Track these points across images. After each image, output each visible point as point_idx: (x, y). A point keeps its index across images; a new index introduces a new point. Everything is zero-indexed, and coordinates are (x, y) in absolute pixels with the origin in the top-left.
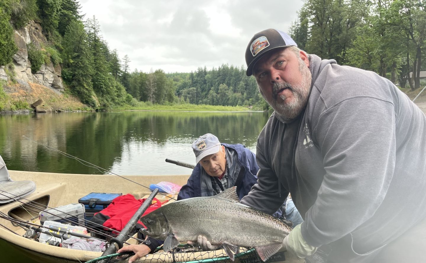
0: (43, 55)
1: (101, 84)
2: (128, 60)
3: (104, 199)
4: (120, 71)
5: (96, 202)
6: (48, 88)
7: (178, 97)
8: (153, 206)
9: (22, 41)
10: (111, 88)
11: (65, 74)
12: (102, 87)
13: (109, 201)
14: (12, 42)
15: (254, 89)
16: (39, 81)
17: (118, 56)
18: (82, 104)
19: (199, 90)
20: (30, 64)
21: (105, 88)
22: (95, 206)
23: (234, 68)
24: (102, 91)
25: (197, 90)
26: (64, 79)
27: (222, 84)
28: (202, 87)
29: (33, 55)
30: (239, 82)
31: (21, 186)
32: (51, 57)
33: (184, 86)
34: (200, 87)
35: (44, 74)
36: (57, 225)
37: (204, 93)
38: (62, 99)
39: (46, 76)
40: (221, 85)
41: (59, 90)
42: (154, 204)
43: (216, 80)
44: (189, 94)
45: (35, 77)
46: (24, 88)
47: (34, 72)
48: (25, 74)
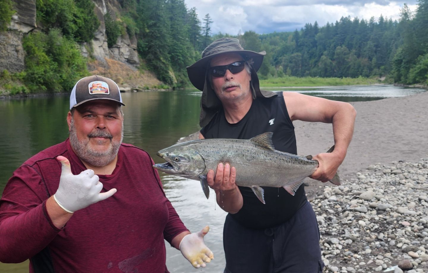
0: (120, 26)
1: (178, 56)
2: (210, 20)
4: (199, 35)
6: (124, 64)
7: (276, 67)
9: (100, 13)
10: (190, 59)
11: (141, 46)
12: (180, 59)
14: (95, 17)
15: (388, 52)
16: (115, 56)
17: (198, 16)
18: (158, 81)
19: (305, 56)
20: (107, 37)
21: (182, 60)
23: (360, 22)
24: (180, 65)
25: (302, 56)
26: (139, 52)
27: (341, 45)
28: (310, 52)
29: (109, 27)
30: (365, 43)
32: (127, 28)
33: (285, 50)
34: (308, 52)
35: (119, 48)
37: (313, 60)
38: (138, 76)
39: (122, 50)
40: (339, 47)
41: (135, 65)
43: (332, 40)
44: (291, 62)
45: (111, 51)
46: (102, 65)
47: (110, 46)
48: (101, 49)
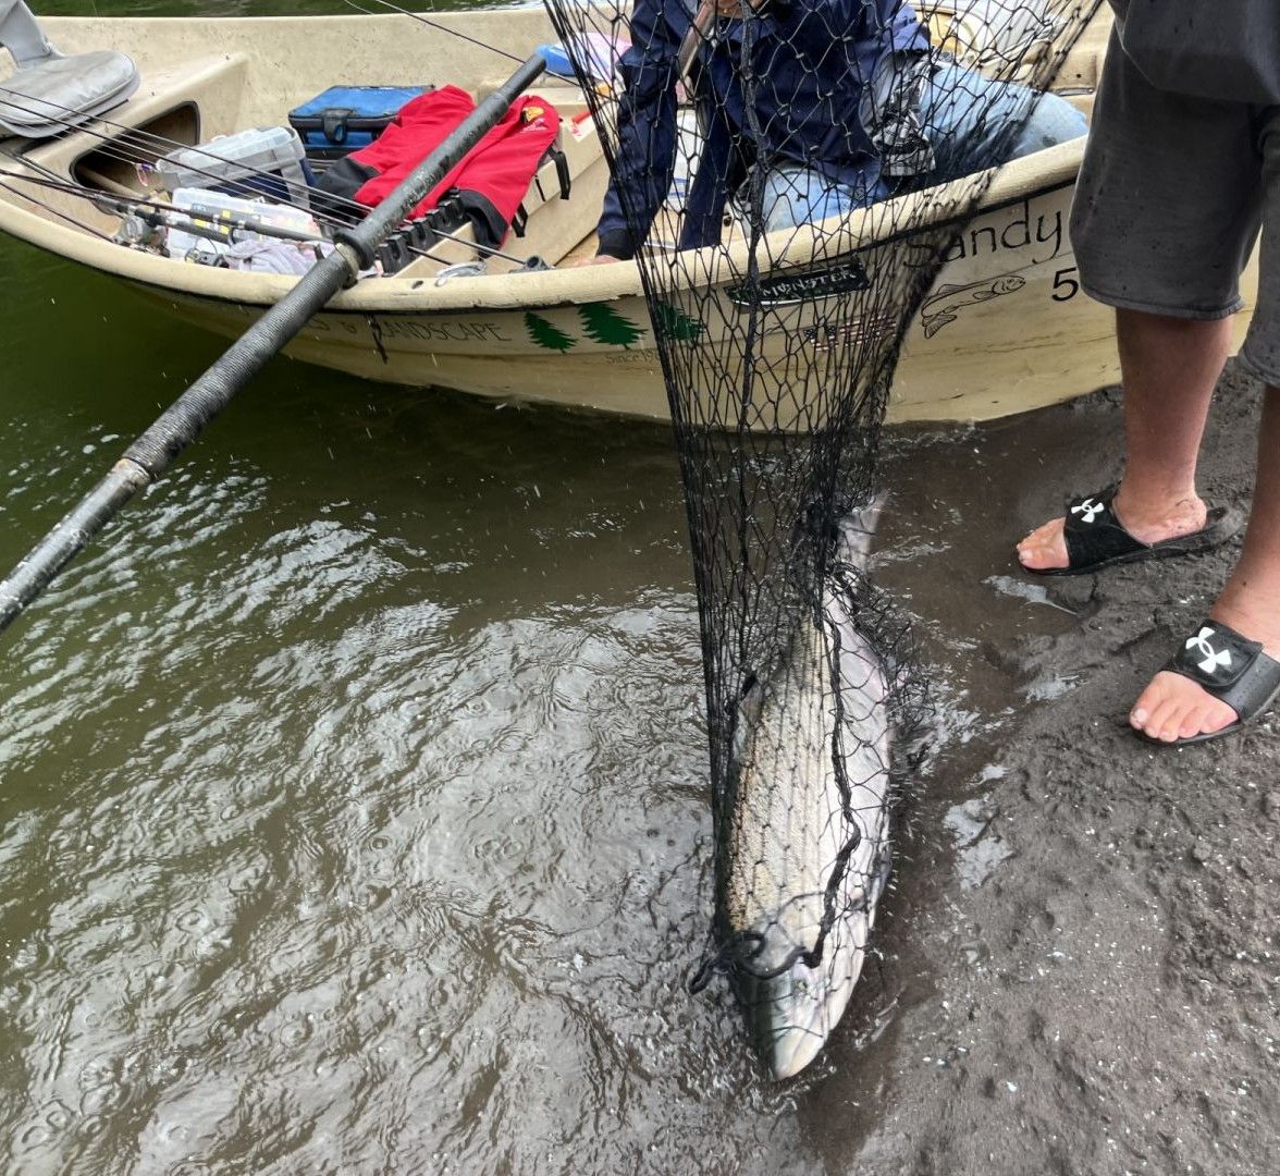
3: (371, 109)
5: (344, 119)
8: (532, 127)
13: (386, 116)
22: (345, 135)
31: (87, 73)
36: (217, 201)
42: (534, 119)
